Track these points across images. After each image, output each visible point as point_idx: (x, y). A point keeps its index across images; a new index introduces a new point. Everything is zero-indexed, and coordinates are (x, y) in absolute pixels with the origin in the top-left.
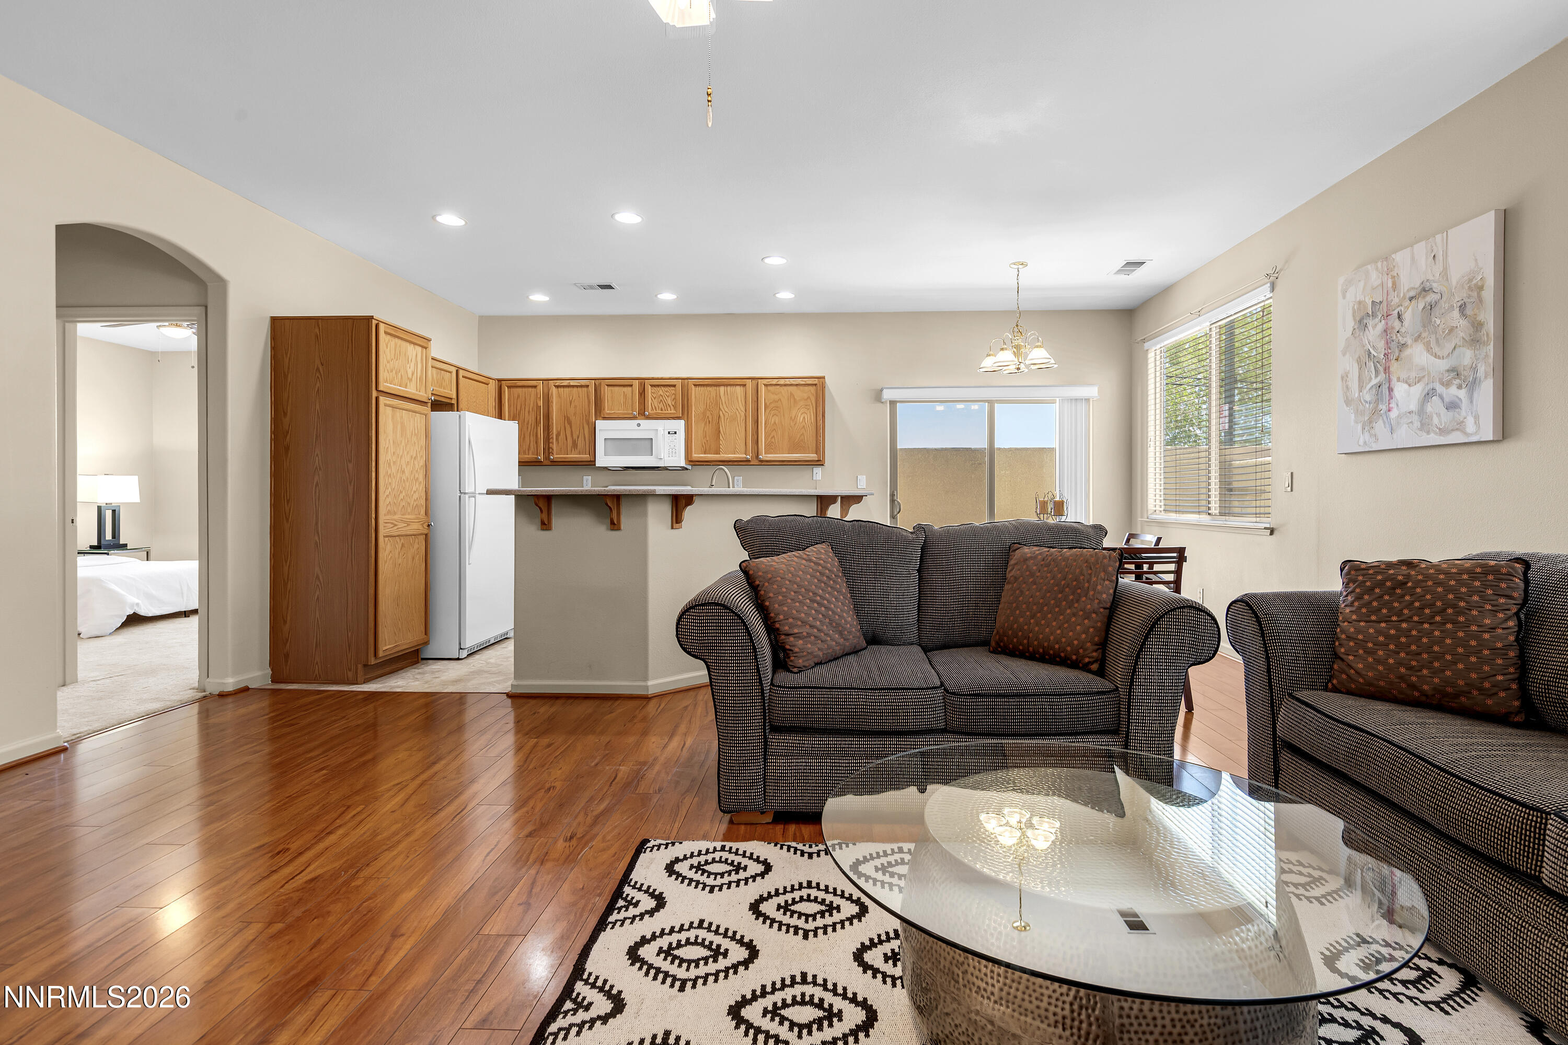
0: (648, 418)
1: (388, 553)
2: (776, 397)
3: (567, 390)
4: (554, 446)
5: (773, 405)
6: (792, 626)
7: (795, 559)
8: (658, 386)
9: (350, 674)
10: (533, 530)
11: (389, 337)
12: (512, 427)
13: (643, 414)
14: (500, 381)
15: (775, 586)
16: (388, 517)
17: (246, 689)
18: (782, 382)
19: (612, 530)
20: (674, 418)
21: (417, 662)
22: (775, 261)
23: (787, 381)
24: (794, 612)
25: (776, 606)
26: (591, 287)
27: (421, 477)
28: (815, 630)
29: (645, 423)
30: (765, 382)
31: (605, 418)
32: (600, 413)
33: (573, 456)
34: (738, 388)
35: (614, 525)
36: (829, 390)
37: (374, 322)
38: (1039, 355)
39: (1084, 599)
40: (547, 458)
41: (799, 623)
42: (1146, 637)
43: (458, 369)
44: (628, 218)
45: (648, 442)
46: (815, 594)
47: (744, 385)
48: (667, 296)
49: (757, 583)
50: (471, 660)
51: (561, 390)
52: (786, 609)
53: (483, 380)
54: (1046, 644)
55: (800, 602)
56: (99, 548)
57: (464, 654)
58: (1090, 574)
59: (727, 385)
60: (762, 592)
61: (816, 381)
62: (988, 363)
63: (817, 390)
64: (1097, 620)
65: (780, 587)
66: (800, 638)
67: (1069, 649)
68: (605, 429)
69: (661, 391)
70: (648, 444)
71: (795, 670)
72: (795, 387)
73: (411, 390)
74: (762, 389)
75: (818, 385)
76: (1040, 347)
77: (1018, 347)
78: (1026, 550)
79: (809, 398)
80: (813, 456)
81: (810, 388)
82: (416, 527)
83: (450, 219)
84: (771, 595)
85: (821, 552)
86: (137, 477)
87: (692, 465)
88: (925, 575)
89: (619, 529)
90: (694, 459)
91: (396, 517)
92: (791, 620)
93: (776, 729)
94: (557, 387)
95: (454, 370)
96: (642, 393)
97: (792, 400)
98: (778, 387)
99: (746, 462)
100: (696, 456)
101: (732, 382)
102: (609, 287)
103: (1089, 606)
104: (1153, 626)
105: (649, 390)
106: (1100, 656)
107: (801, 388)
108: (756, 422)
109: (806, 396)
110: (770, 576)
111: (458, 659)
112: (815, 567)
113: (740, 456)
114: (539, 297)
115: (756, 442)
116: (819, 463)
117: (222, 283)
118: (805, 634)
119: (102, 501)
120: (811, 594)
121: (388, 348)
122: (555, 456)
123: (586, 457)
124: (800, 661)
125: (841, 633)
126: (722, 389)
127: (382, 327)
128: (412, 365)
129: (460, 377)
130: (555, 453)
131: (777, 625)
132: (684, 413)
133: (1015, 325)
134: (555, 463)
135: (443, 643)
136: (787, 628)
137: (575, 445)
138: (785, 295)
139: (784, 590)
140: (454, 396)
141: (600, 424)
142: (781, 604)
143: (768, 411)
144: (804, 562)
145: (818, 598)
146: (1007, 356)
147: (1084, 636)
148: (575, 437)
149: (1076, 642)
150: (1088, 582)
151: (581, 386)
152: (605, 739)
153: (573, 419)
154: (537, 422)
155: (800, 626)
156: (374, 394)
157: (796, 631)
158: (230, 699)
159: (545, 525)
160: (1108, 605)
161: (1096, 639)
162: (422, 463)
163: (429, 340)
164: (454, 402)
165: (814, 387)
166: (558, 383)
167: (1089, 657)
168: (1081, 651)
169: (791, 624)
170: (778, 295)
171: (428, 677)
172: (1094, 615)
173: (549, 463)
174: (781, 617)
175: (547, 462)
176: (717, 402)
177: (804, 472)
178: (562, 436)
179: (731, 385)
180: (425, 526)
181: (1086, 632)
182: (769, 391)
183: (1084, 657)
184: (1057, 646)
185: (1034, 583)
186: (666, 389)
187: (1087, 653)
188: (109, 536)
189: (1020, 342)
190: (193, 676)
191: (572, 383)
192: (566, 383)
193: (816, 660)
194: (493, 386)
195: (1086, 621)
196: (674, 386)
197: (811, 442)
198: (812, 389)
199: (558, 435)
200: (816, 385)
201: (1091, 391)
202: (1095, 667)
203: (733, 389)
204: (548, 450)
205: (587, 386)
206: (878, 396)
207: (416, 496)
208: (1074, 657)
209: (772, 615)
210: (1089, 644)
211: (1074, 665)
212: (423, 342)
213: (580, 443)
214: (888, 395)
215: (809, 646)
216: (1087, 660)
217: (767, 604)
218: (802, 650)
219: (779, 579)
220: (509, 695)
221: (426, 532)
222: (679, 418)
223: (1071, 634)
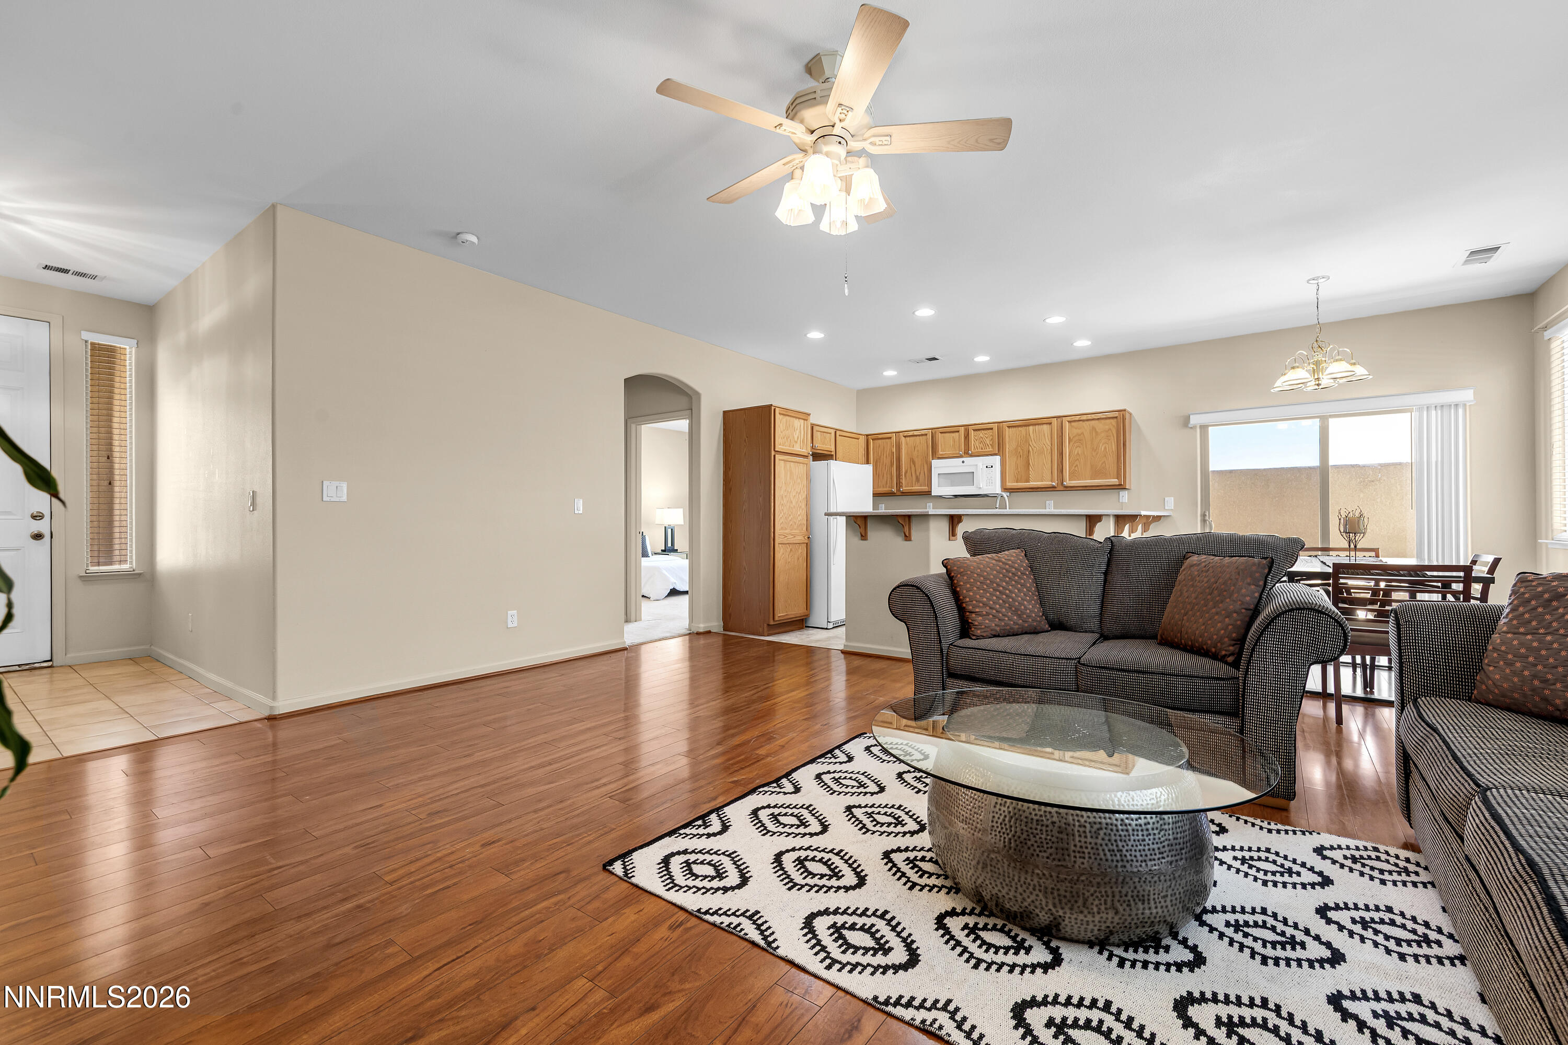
0: (971, 456)
1: (782, 556)
2: (1079, 431)
3: (911, 438)
4: (903, 481)
5: (1077, 438)
6: (974, 607)
7: (987, 559)
8: (979, 430)
9: (761, 630)
10: (856, 540)
11: (782, 416)
12: (869, 469)
13: (967, 453)
14: (867, 435)
15: (965, 578)
16: (782, 531)
17: (709, 632)
18: (1084, 417)
19: (906, 540)
20: (991, 455)
21: (802, 628)
22: (1056, 320)
23: (1089, 417)
24: (978, 596)
25: (965, 591)
26: (922, 361)
27: (803, 506)
28: (994, 611)
29: (968, 460)
30: (1069, 419)
31: (939, 458)
32: (935, 455)
33: (916, 488)
34: (1045, 427)
35: (907, 538)
36: (1135, 420)
37: (773, 408)
38: (1338, 368)
39: (1228, 600)
40: (898, 490)
41: (981, 605)
42: (1262, 634)
43: (836, 430)
44: (925, 312)
45: (971, 475)
46: (998, 585)
47: (1050, 424)
48: (982, 359)
49: (952, 574)
50: (835, 630)
51: (908, 439)
52: (971, 594)
53: (854, 436)
54: (1193, 638)
55: (984, 590)
56: (666, 551)
57: (831, 626)
58: (1237, 579)
59: (1035, 425)
60: (955, 581)
61: (1116, 414)
62: (1281, 383)
63: (1117, 423)
64: (1238, 620)
65: (969, 578)
66: (980, 615)
67: (1209, 642)
68: (939, 466)
69: (981, 434)
70: (970, 477)
71: (974, 637)
72: (1097, 422)
73: (797, 449)
74: (1067, 425)
75: (1120, 419)
76: (1341, 360)
77: (1317, 363)
78: (1195, 558)
79: (1110, 429)
80: (1115, 481)
81: (1112, 421)
82: (800, 539)
83: (815, 335)
84: (962, 583)
85: (1012, 556)
86: (682, 510)
87: (1010, 492)
88: (1109, 578)
89: (910, 540)
90: (1008, 487)
91: (786, 531)
92: (974, 602)
93: (952, 675)
94: (905, 437)
95: (833, 432)
96: (967, 437)
97: (1094, 434)
98: (1081, 422)
99: (1052, 489)
100: (1009, 485)
101: (1039, 421)
102: (935, 359)
103: (1231, 607)
104: (1269, 624)
105: (972, 433)
106: (1237, 651)
107: (1103, 421)
108: (1061, 454)
109: (1107, 427)
110: (962, 570)
111: (827, 629)
112: (1004, 566)
113: (1047, 483)
114: (890, 373)
115: (1061, 471)
116: (1121, 487)
117: (698, 395)
118: (984, 613)
119: (666, 523)
120: (995, 585)
121: (781, 423)
122: (904, 488)
123: (925, 488)
124: (979, 632)
125: (1020, 616)
126: (1031, 428)
127: (777, 410)
128: (798, 432)
129: (838, 436)
130: (904, 485)
131: (964, 605)
132: (999, 450)
133: (1315, 340)
134: (905, 494)
135: (818, 618)
136: (971, 607)
137: (918, 479)
138: (1082, 343)
139: (972, 580)
140: (833, 449)
141: (935, 463)
142: (968, 590)
143: (1071, 444)
144: (994, 562)
145: (1001, 588)
146: (1301, 374)
147: (1222, 632)
148: (918, 474)
149: (1215, 637)
150: (1234, 585)
151: (922, 435)
152: (882, 682)
153: (916, 460)
154: (892, 465)
155: (981, 607)
156: (773, 453)
157: (977, 610)
158: (701, 636)
159: (864, 537)
160: (1252, 607)
161: (1234, 635)
162: (804, 496)
163: (809, 415)
164: (833, 453)
165: (1115, 420)
166: (906, 434)
167: (1226, 651)
168: (1219, 644)
169: (974, 604)
170: (1075, 344)
171: (804, 637)
172: (1235, 615)
173: (900, 494)
174: (968, 599)
175: (899, 493)
176: (1026, 440)
177: (1112, 495)
178: (909, 474)
179: (1038, 424)
180: (806, 537)
181: (1225, 629)
182: (1072, 426)
183: (1221, 650)
184: (1200, 640)
185: (1193, 586)
186: (986, 432)
187: (1224, 646)
188: (670, 545)
189: (1320, 357)
190: (686, 623)
191: (916, 433)
192: (911, 433)
193: (993, 633)
194: (862, 440)
195: (1227, 620)
196: (992, 429)
197: (1113, 469)
198: (1113, 422)
199: (906, 472)
200: (1116, 417)
201: (1467, 395)
202: (1230, 659)
203: (1041, 427)
204: (899, 484)
205: (926, 435)
206: (1186, 422)
207: (800, 518)
208: (1213, 650)
209: (961, 597)
210: (1226, 639)
211: (1215, 657)
212: (805, 416)
213: (921, 478)
214: (1195, 420)
215: (987, 621)
216: (1224, 653)
217: (958, 589)
218: (980, 624)
219: (969, 572)
220: (843, 652)
221: (806, 541)
222: (995, 454)
223: (1212, 629)
